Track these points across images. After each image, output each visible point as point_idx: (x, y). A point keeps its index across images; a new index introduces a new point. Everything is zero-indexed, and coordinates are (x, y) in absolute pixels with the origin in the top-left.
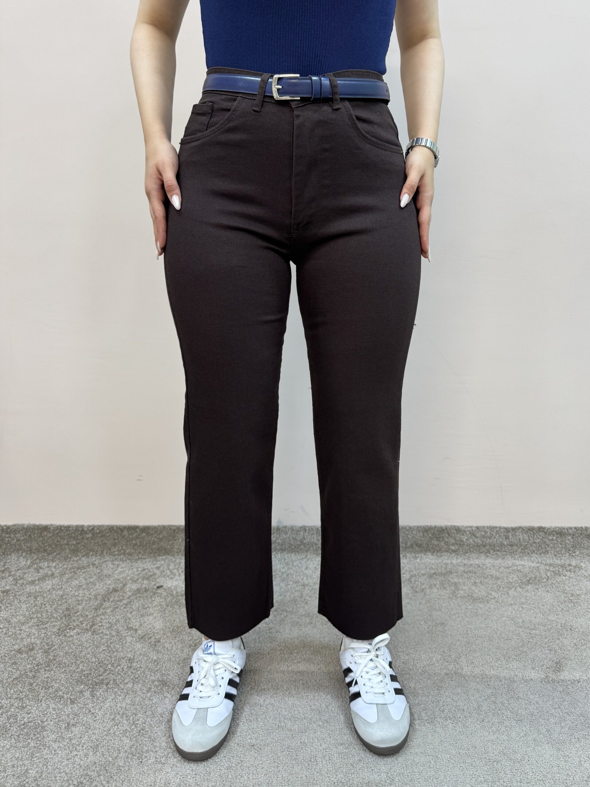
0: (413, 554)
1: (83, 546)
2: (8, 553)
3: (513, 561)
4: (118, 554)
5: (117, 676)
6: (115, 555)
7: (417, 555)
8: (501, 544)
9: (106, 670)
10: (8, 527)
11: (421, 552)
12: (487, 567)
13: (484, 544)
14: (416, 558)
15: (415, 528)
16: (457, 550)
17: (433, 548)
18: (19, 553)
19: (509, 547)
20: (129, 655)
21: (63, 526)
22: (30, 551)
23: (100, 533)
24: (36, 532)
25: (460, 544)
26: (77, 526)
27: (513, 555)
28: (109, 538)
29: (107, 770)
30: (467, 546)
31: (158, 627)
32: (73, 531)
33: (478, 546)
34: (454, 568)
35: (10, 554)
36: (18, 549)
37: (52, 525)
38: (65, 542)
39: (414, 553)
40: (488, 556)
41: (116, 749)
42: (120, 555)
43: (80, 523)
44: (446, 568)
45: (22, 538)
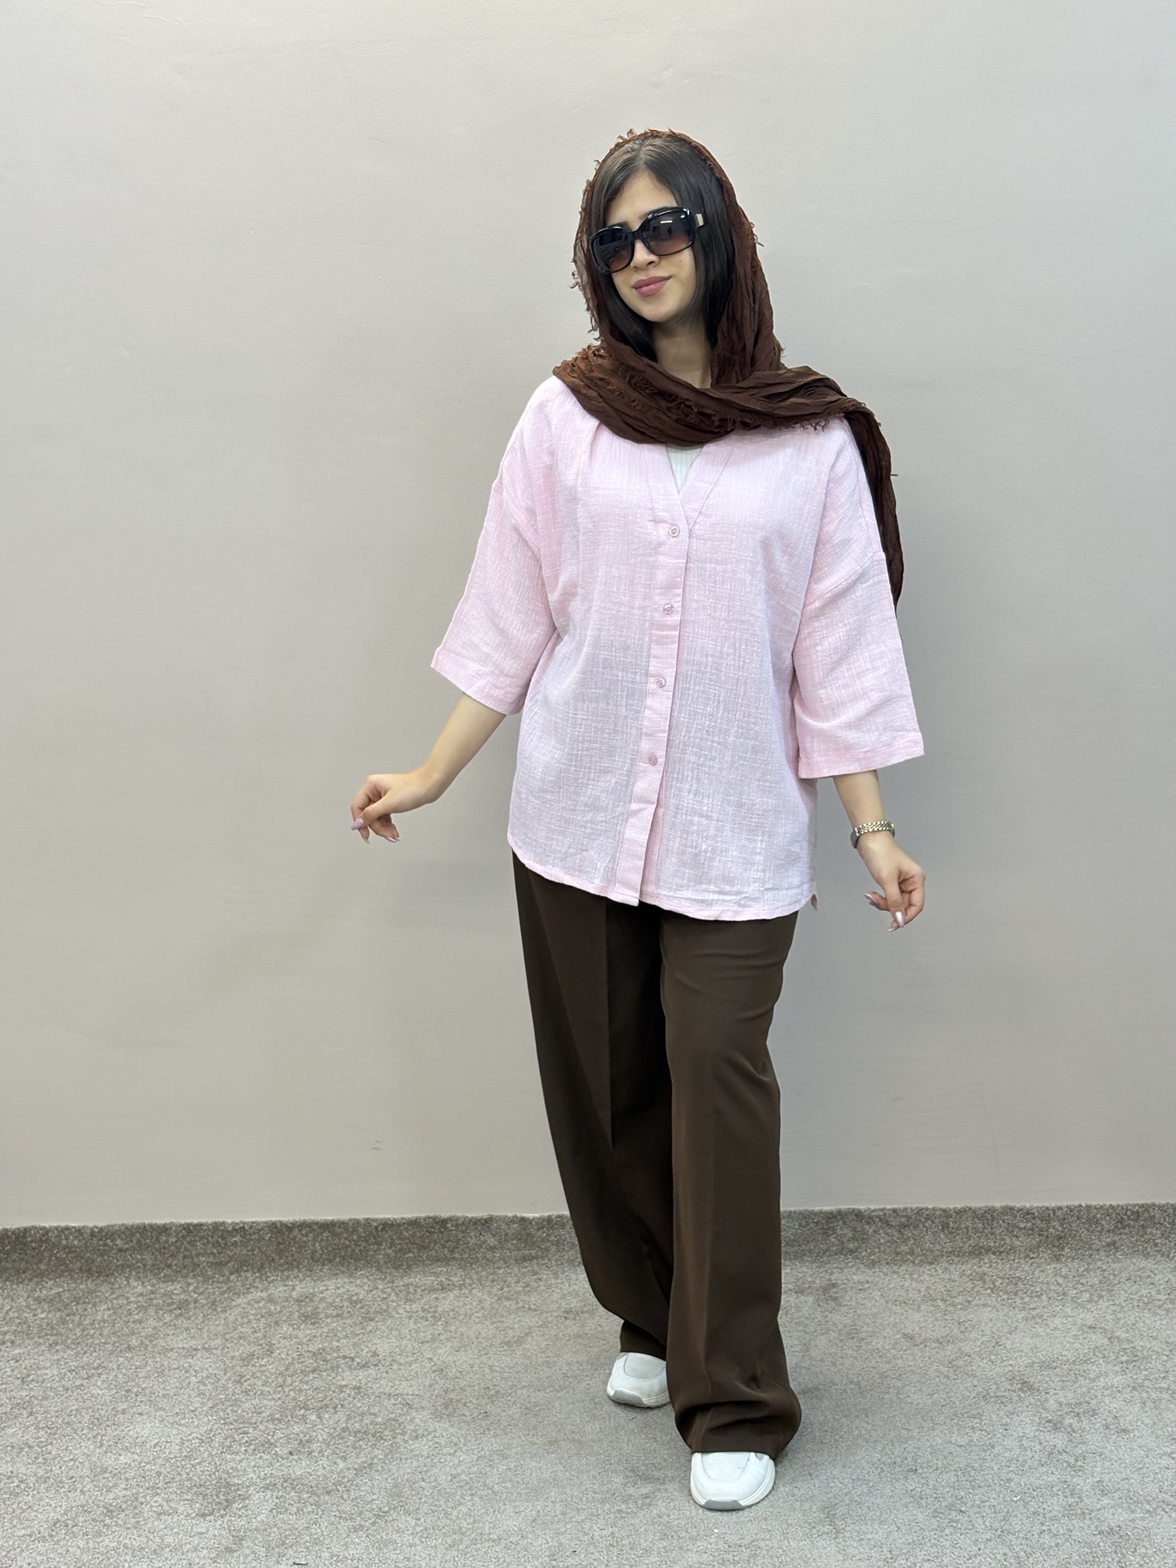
16: (857, 1249)
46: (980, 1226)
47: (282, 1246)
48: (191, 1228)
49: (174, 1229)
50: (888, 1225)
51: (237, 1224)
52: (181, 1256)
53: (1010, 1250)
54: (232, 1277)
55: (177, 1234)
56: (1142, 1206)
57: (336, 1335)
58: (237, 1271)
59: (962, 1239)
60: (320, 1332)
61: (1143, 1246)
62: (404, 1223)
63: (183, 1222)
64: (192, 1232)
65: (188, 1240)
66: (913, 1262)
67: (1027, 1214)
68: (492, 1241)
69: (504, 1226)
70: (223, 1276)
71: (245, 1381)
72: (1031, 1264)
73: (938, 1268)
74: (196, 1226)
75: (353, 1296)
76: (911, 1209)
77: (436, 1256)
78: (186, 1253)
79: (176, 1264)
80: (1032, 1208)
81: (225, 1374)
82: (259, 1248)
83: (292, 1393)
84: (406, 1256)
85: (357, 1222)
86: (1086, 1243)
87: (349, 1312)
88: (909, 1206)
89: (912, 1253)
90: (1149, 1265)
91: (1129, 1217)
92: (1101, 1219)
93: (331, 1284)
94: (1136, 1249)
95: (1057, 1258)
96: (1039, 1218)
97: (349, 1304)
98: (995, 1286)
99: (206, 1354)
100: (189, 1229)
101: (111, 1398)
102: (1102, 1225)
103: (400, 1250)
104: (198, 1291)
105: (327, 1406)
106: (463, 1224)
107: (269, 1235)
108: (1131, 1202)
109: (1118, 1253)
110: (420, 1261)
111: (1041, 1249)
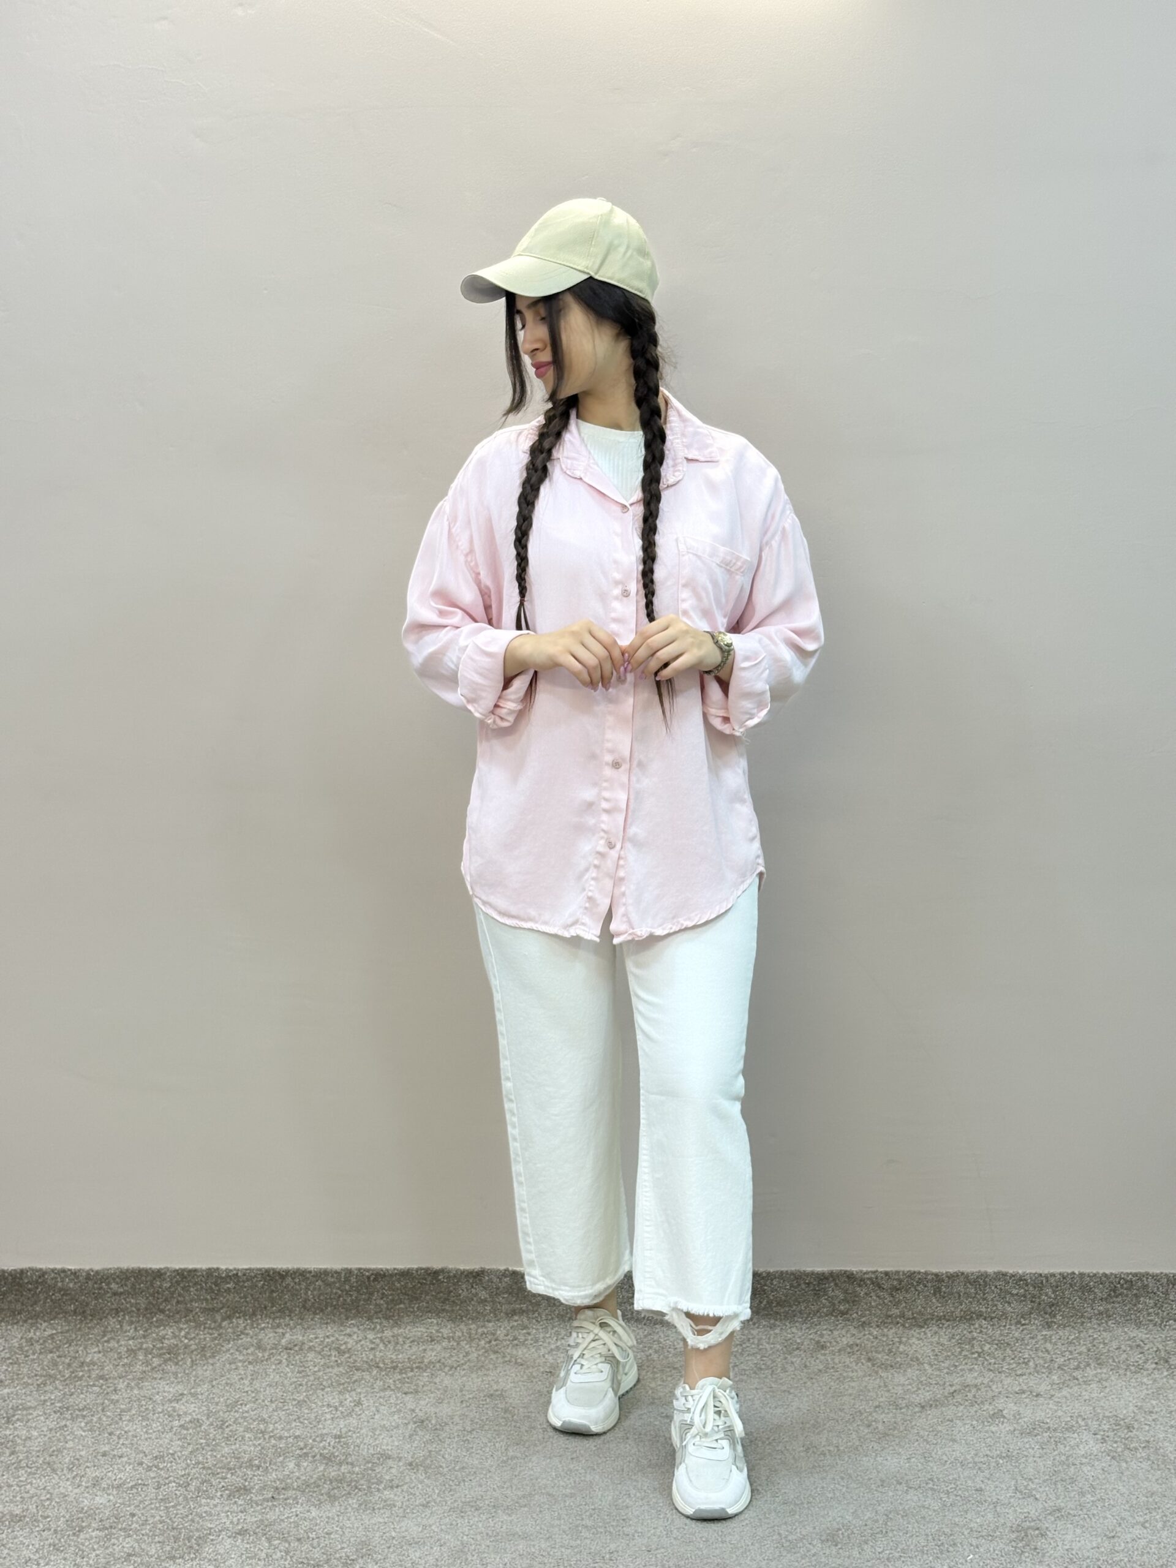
46: (973, 1291)
47: (275, 1295)
48: (185, 1273)
49: (168, 1274)
50: (879, 1288)
51: (231, 1270)
52: (174, 1302)
53: (1002, 1316)
54: (225, 1323)
55: (171, 1279)
56: (1135, 1275)
57: (322, 1384)
58: (229, 1317)
59: (954, 1304)
60: (306, 1380)
61: (1136, 1315)
62: (396, 1274)
63: (177, 1268)
64: (186, 1278)
65: (181, 1285)
66: (903, 1326)
67: (1020, 1280)
68: (483, 1294)
69: (495, 1280)
70: (215, 1322)
71: (227, 1427)
72: (1022, 1331)
73: (927, 1331)
74: (190, 1271)
75: (341, 1345)
76: (903, 1272)
77: (427, 1307)
78: (179, 1299)
79: (169, 1310)
80: (1025, 1274)
81: (208, 1419)
82: (252, 1295)
83: (273, 1441)
84: (397, 1307)
85: (349, 1272)
86: (1078, 1310)
87: (337, 1361)
88: (902, 1269)
89: (902, 1316)
90: (1140, 1334)
91: (1122, 1285)
92: (1094, 1287)
93: (321, 1333)
94: (1128, 1318)
95: (1049, 1325)
96: (1032, 1285)
97: (337, 1353)
98: (983, 1351)
99: (191, 1399)
100: (183, 1274)
101: (93, 1440)
102: (1095, 1293)
103: (393, 1300)
104: (189, 1336)
105: (306, 1454)
106: (455, 1276)
107: (262, 1283)
108: (1125, 1271)
109: (1110, 1322)
110: (412, 1312)
111: (1032, 1316)
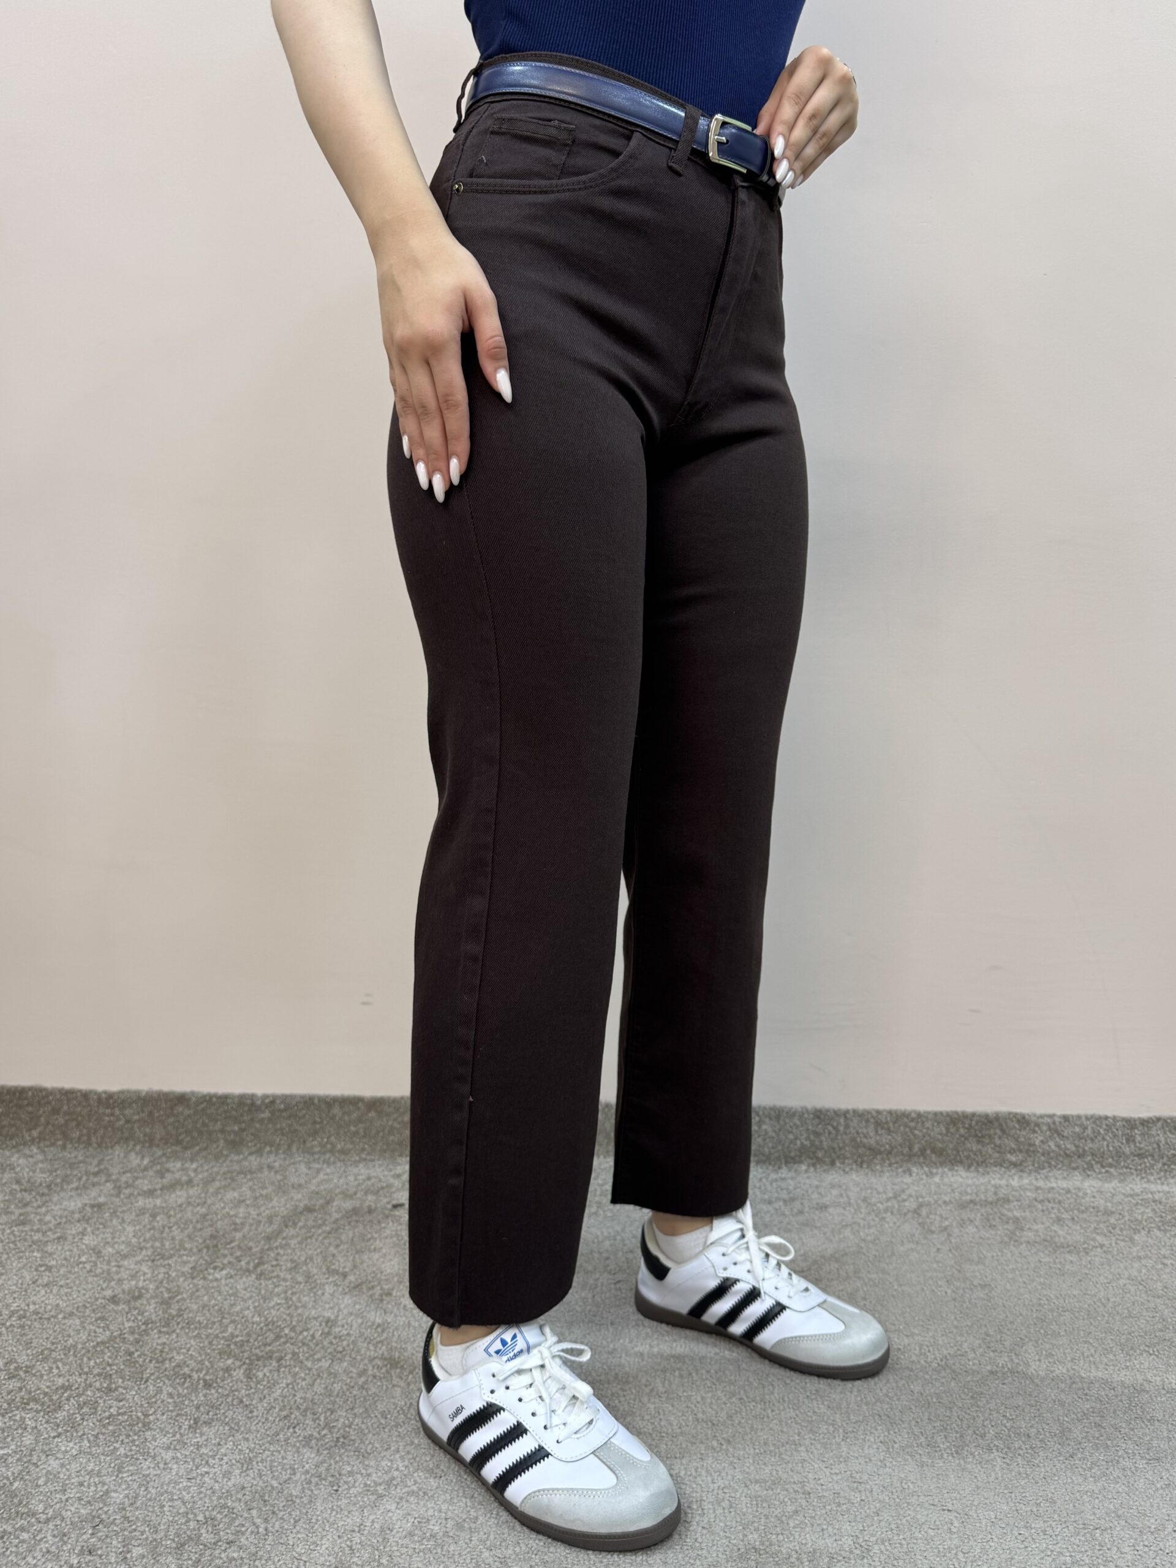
0: (926, 1169)
1: (252, 1134)
2: (109, 1145)
3: (1145, 1185)
4: (320, 1152)
5: (299, 1348)
6: (313, 1154)
7: (934, 1171)
8: (1118, 1152)
9: (278, 1337)
10: (110, 1096)
11: (942, 1164)
12: (1086, 1194)
13: (1081, 1151)
14: (931, 1175)
15: (930, 1116)
16: (1022, 1161)
17: (968, 1157)
18: (128, 1146)
19: (1136, 1158)
20: (328, 1314)
21: (215, 1096)
22: (150, 1142)
23: (285, 1110)
24: (164, 1105)
25: (1027, 1151)
26: (242, 1097)
27: (1144, 1175)
28: (302, 1121)
29: (265, 1501)
30: (1043, 1155)
31: (389, 1271)
32: (234, 1107)
33: (1067, 1155)
34: (1014, 1193)
35: (112, 1147)
36: (126, 1138)
37: (193, 1093)
38: (218, 1126)
39: (927, 1166)
40: (1088, 1176)
41: (288, 1467)
42: (324, 1153)
43: (249, 1090)
44: (995, 1193)
45: (136, 1117)
